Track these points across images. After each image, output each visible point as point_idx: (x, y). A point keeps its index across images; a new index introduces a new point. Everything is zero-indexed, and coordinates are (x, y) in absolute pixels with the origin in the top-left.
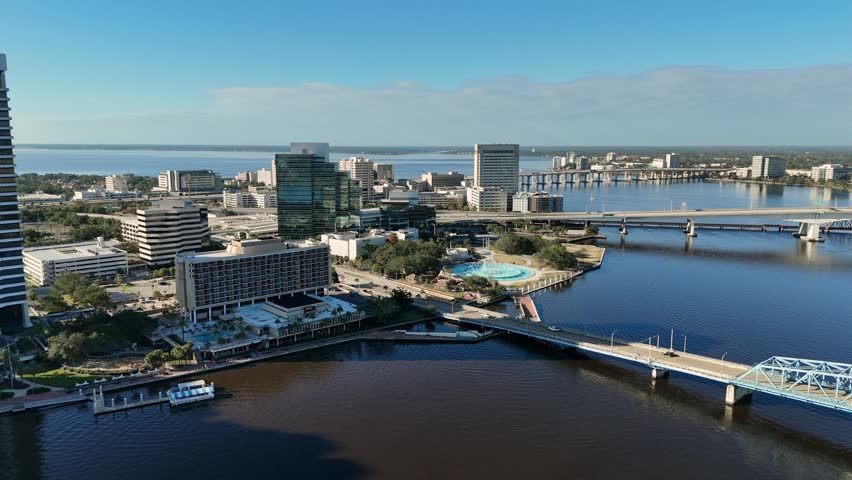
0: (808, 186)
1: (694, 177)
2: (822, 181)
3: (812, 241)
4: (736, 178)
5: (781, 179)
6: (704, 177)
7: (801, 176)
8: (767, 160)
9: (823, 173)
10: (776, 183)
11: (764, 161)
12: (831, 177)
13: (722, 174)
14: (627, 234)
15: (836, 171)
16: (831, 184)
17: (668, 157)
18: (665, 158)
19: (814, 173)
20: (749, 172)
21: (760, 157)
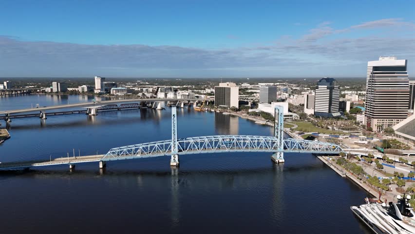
0: (78, 94)
1: (24, 93)
2: (83, 92)
3: (94, 115)
4: (46, 93)
5: (66, 92)
6: (29, 93)
7: (74, 90)
8: (59, 84)
9: (83, 89)
10: (64, 94)
11: (57, 84)
12: (86, 91)
13: (38, 91)
14: (11, 121)
15: (88, 88)
16: (87, 94)
17: (5, 83)
18: (3, 84)
19: (80, 89)
20: (52, 89)
21: (56, 83)
